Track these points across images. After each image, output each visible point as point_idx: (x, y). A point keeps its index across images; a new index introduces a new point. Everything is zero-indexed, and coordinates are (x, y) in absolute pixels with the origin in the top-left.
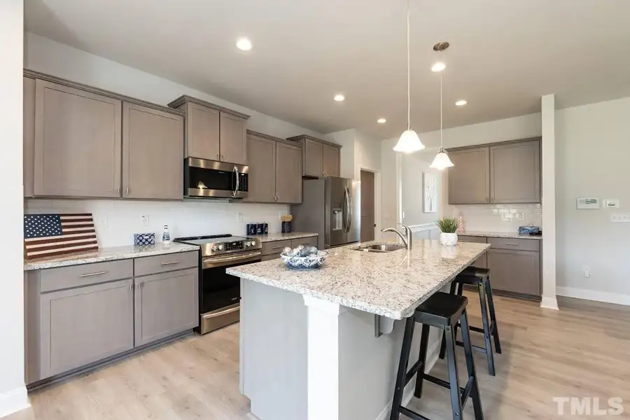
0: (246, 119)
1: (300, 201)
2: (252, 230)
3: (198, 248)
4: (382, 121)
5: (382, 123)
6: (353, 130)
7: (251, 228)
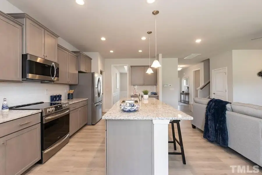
0: (57, 37)
1: (77, 83)
2: (55, 99)
3: (40, 111)
4: (112, 51)
5: (111, 53)
6: (98, 53)
7: (54, 98)
